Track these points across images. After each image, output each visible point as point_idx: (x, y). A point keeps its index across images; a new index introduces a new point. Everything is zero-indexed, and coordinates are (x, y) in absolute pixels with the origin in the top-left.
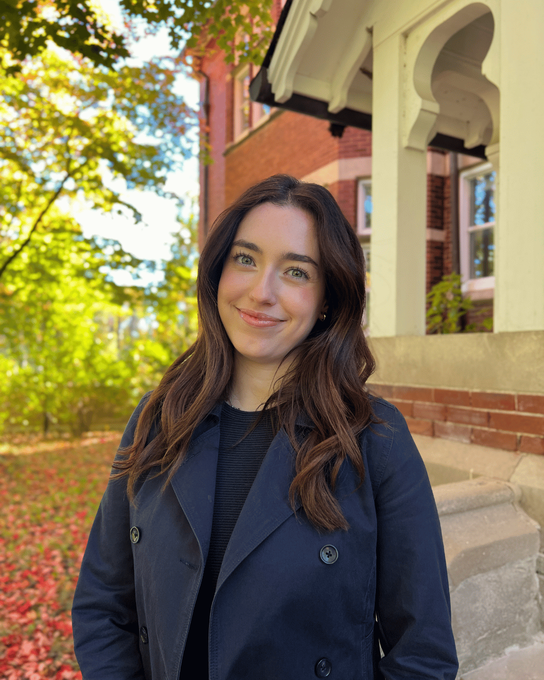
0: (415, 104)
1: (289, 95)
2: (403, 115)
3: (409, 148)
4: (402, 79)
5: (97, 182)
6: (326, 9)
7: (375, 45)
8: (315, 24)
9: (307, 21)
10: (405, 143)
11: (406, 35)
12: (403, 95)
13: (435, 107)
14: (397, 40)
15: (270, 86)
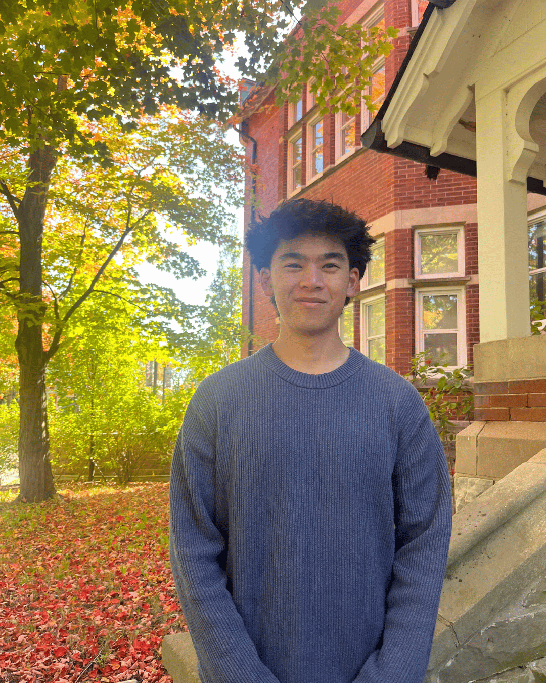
0: (519, 145)
1: (401, 142)
2: (507, 154)
3: (512, 181)
4: (505, 126)
5: (154, 236)
6: (439, 71)
7: (476, 99)
8: (427, 83)
9: (421, 82)
10: (510, 177)
11: (507, 91)
12: (506, 138)
13: (535, 147)
14: (500, 94)
15: (384, 134)
